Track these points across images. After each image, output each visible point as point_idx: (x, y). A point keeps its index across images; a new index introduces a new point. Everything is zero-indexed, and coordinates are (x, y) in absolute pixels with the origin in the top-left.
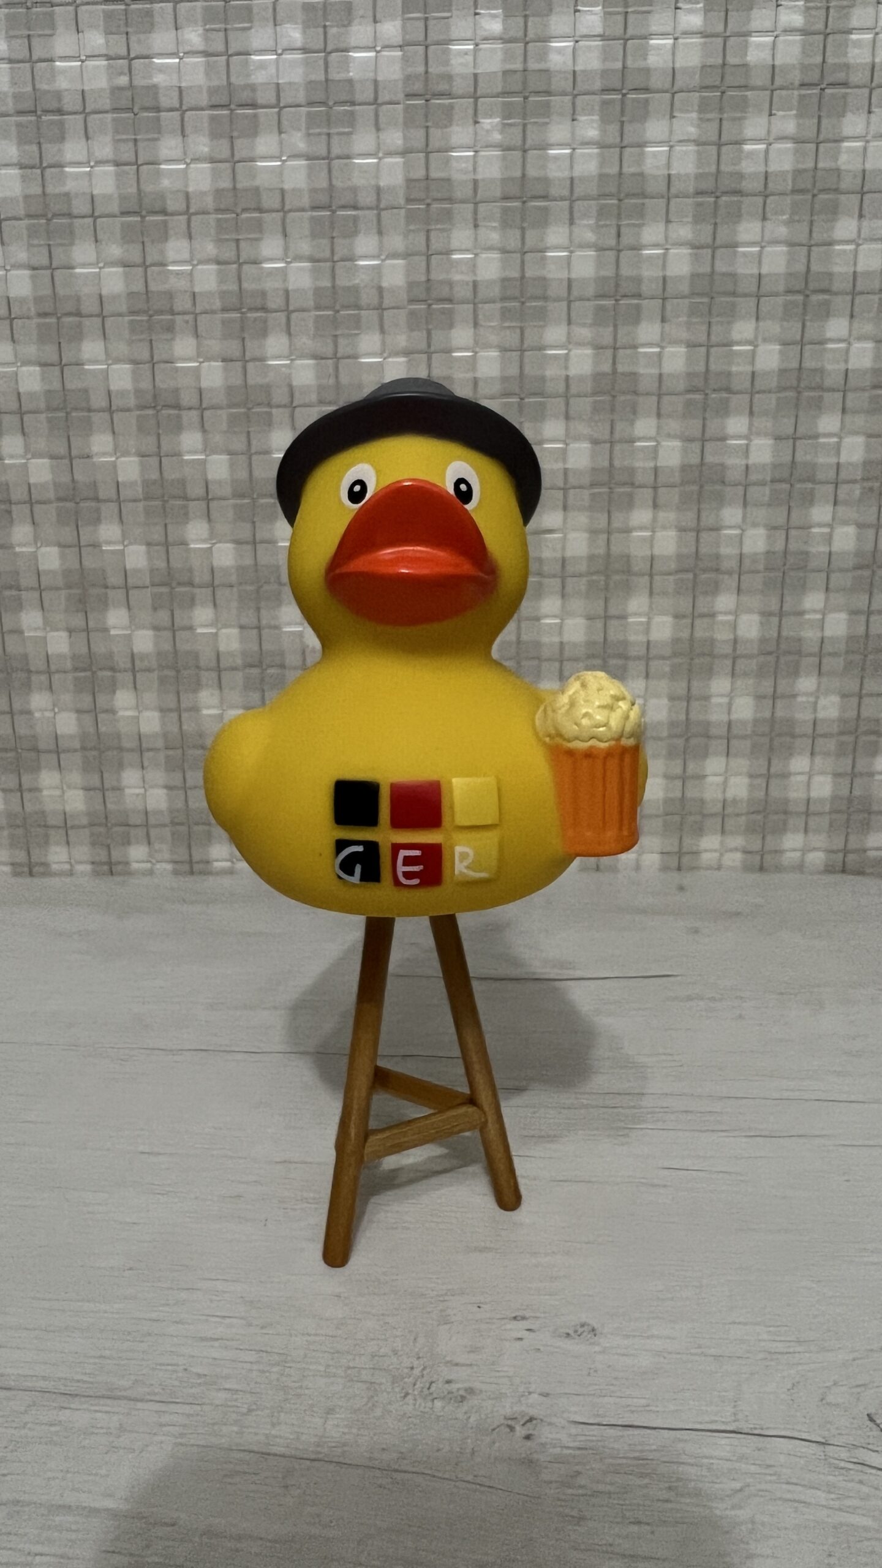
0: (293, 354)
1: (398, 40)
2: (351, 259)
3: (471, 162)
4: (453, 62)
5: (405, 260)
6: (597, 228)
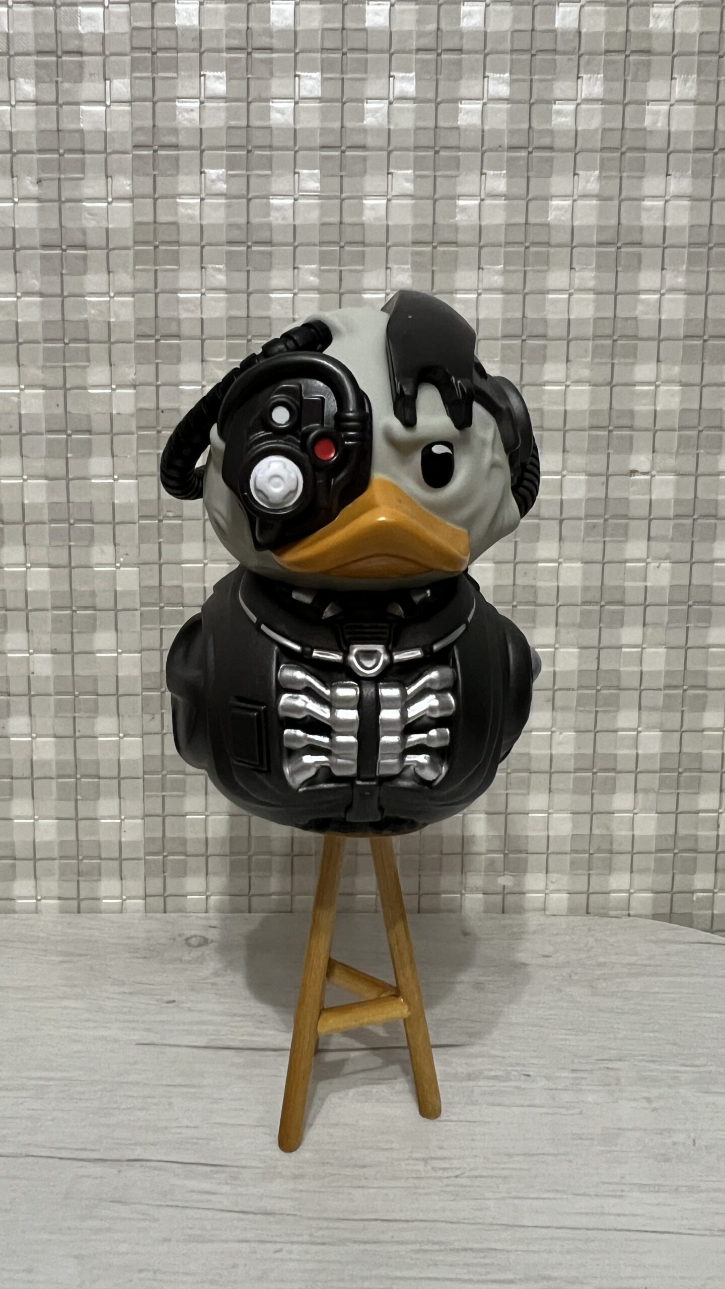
0: (22, 383)
1: (127, 96)
2: (81, 295)
3: (198, 208)
4: (179, 117)
5: (133, 296)
6: (321, 273)
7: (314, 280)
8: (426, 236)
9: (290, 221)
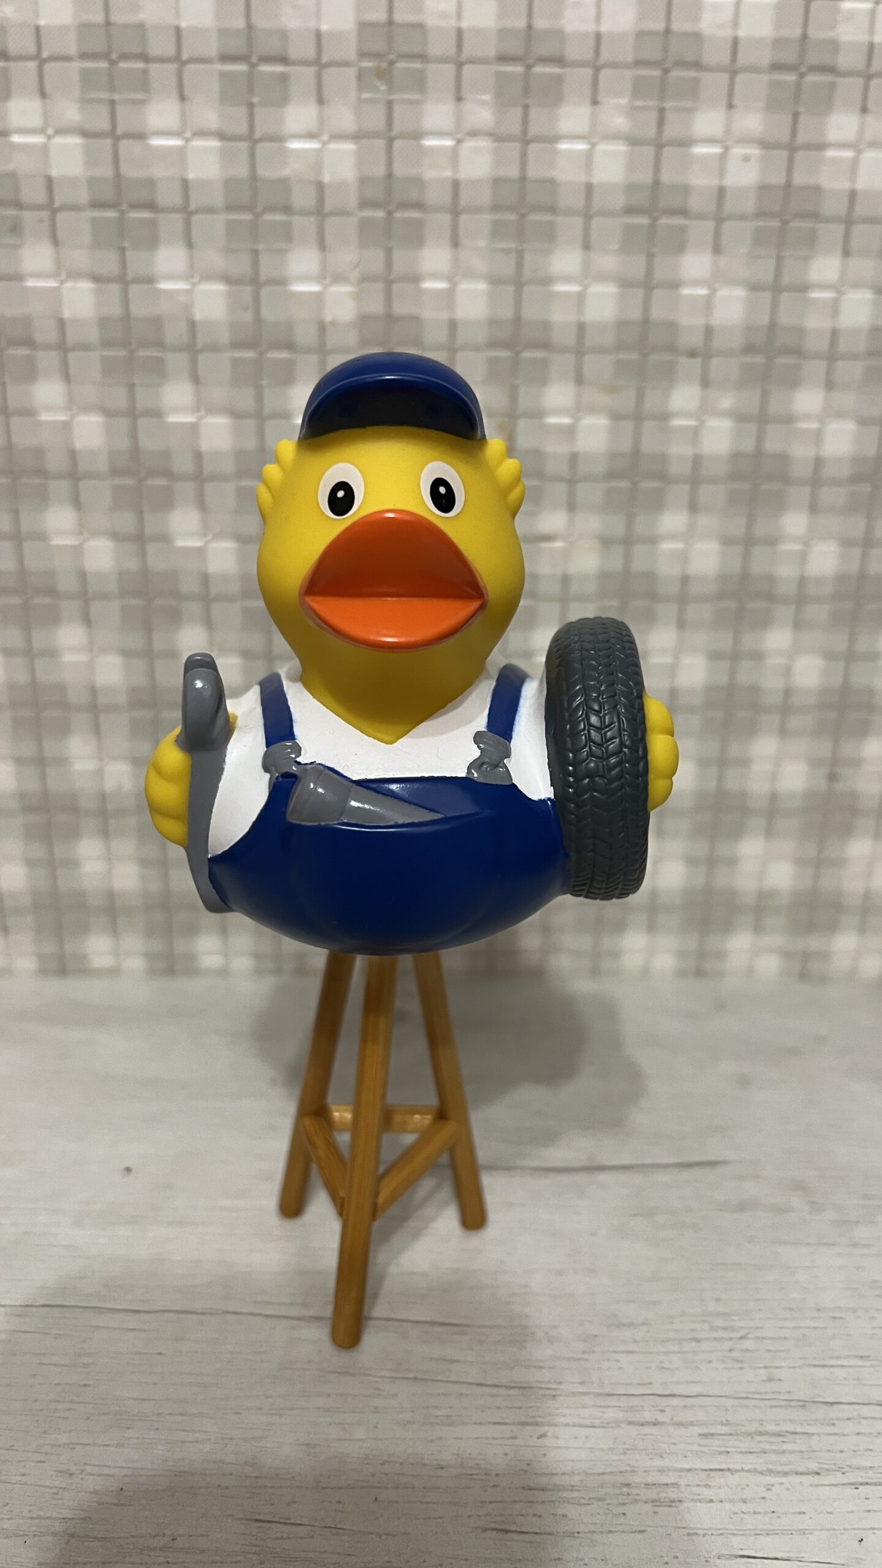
0: (196, 273)
2: (279, 139)
5: (356, 143)
6: (632, 111)
7: (620, 122)
8: (791, 57)
9: (591, 27)
